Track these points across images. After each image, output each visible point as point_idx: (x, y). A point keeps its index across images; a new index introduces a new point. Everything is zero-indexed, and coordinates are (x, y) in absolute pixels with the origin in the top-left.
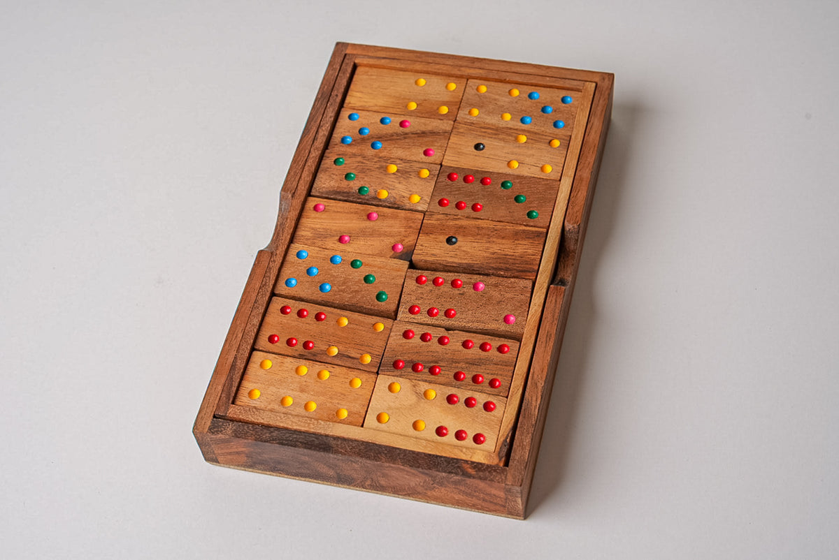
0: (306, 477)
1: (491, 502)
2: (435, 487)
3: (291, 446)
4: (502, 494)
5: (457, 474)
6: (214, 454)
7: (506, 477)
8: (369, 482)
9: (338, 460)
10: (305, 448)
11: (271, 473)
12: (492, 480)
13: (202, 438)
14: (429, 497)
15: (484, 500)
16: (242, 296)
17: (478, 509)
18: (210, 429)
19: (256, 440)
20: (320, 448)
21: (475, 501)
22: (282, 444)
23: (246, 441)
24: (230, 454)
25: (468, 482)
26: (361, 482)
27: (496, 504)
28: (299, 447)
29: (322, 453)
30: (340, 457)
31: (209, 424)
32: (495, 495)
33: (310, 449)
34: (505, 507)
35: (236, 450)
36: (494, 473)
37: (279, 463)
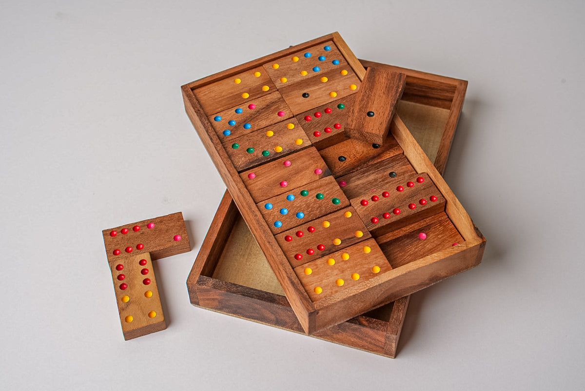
0: (255, 319)
1: (375, 345)
2: (339, 332)
3: (250, 297)
4: (383, 340)
5: (356, 323)
6: (198, 299)
7: (387, 329)
8: (296, 326)
9: (279, 309)
10: (259, 299)
11: (233, 315)
12: (378, 329)
13: (192, 287)
14: (334, 338)
15: (371, 343)
17: (365, 349)
18: (198, 282)
19: (227, 291)
20: (269, 300)
21: (364, 343)
22: (244, 295)
23: (220, 291)
24: (208, 299)
25: (362, 330)
26: (291, 325)
27: (378, 346)
28: (255, 298)
29: (269, 303)
30: (281, 307)
31: (197, 278)
32: (378, 340)
33: (262, 300)
34: (384, 348)
35: (213, 297)
36: (379, 326)
37: (239, 308)
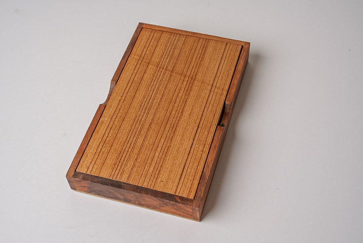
0: (112, 198)
1: (186, 214)
2: (164, 206)
3: (106, 185)
4: (191, 211)
5: (173, 201)
6: (75, 186)
7: (193, 204)
8: (137, 202)
9: (125, 192)
10: (111, 186)
11: (98, 196)
12: (187, 204)
13: (70, 179)
14: (161, 210)
15: (184, 212)
16: (91, 122)
17: (181, 216)
18: (73, 176)
19: (92, 181)
20: (117, 187)
21: (180, 213)
22: (102, 184)
23: (87, 182)
24: (81, 187)
25: (177, 205)
26: (134, 202)
27: (188, 214)
28: (109, 186)
29: (118, 189)
30: (125, 191)
31: (73, 174)
32: (188, 211)
33: (113, 187)
34: (192, 216)
35: (83, 185)
36: (188, 202)
37: (101, 192)
